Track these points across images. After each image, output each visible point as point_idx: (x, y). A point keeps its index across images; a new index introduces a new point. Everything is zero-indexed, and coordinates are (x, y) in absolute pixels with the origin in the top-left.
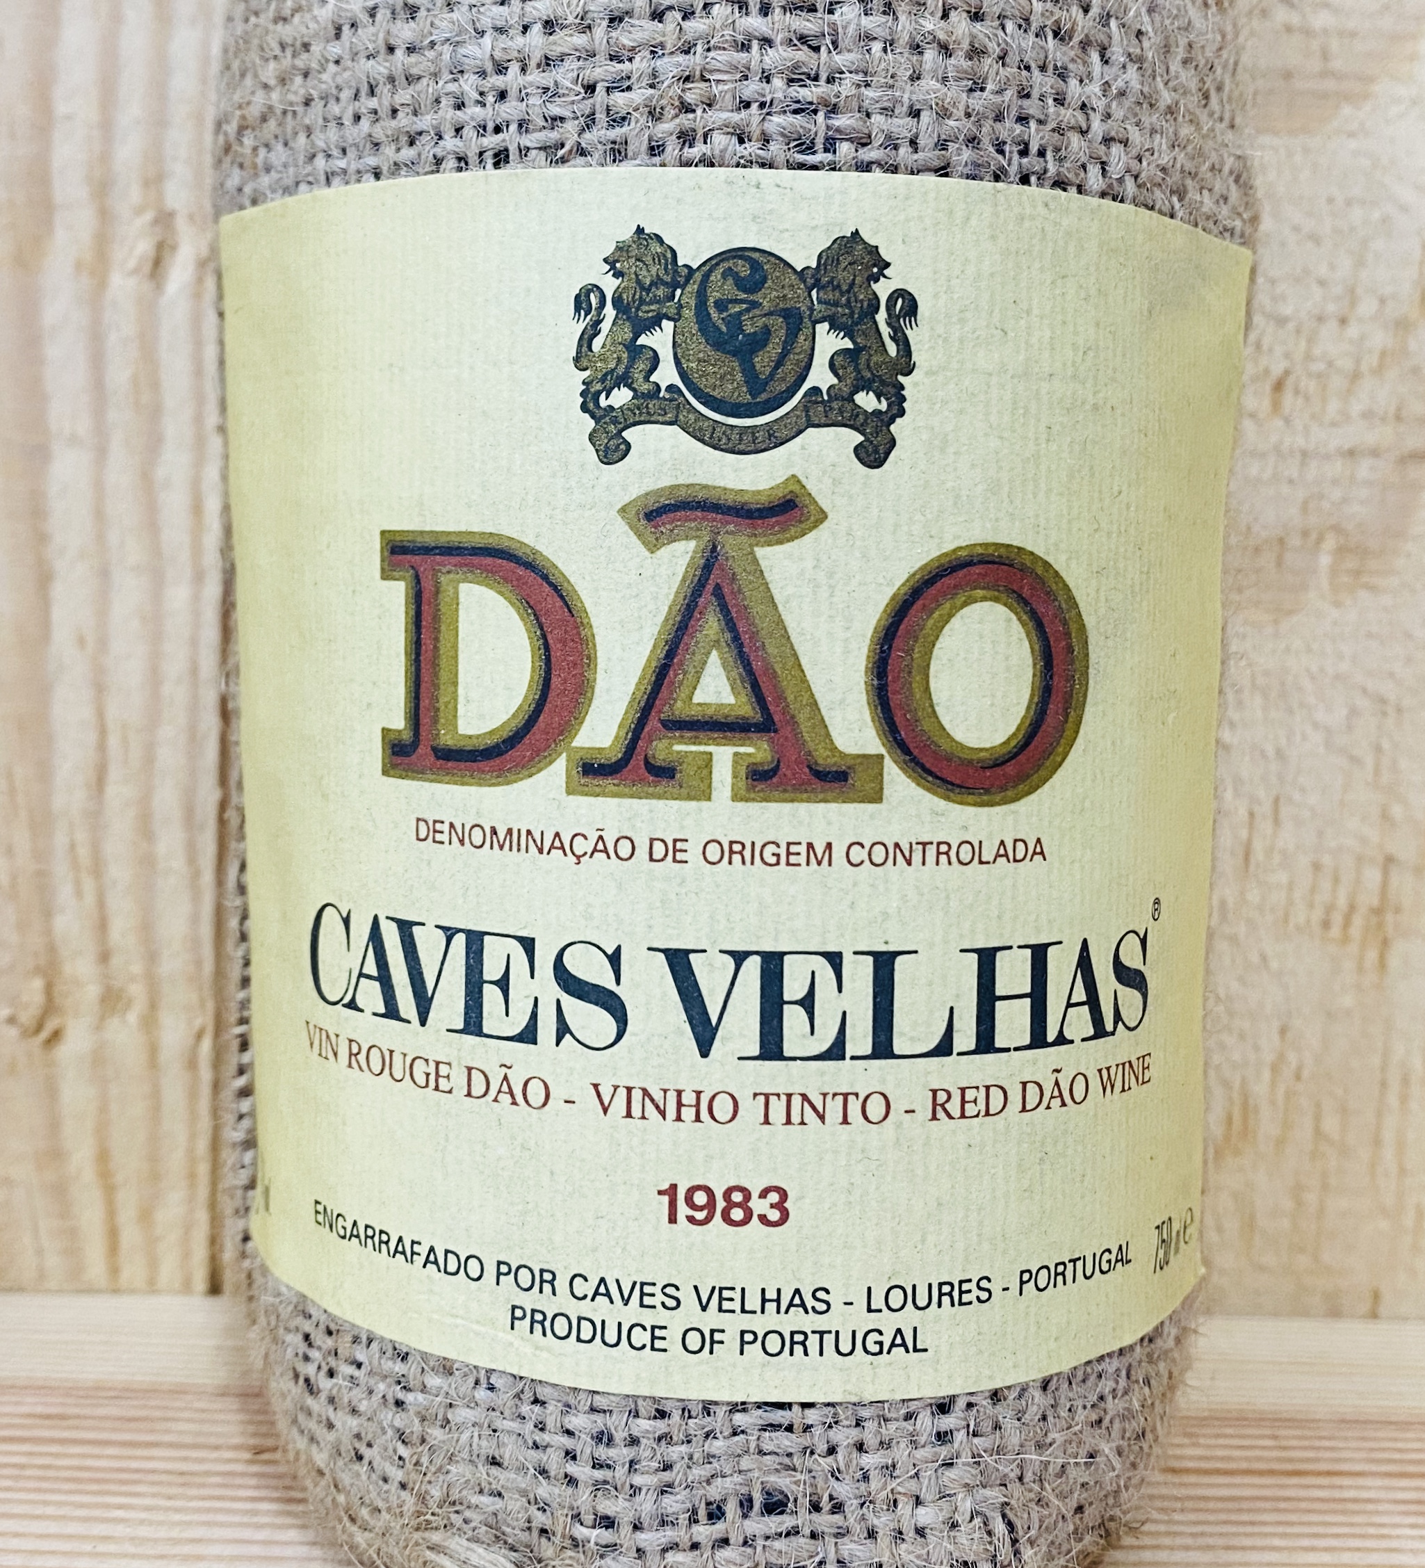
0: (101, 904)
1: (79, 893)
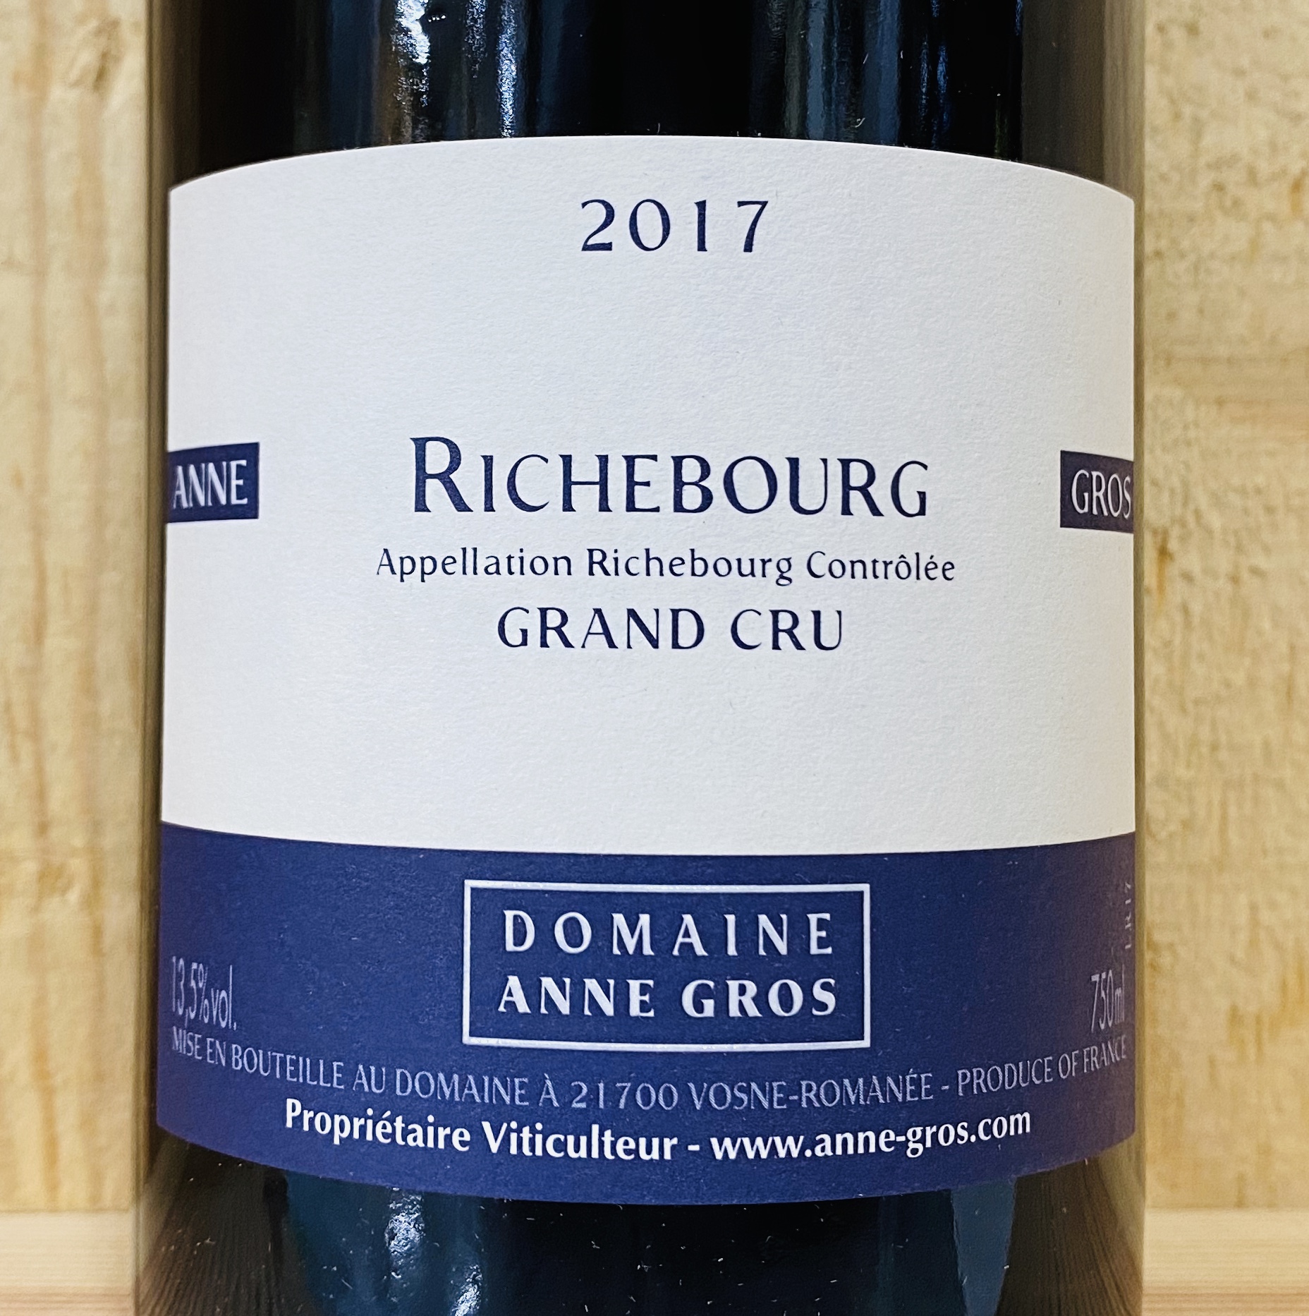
0: (39, 770)
1: (15, 758)
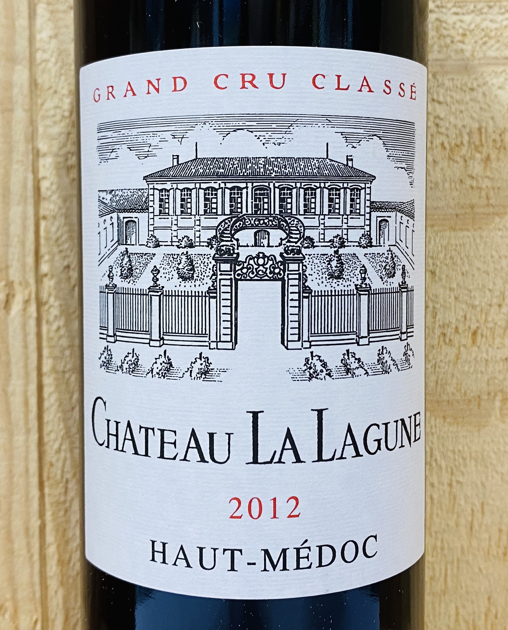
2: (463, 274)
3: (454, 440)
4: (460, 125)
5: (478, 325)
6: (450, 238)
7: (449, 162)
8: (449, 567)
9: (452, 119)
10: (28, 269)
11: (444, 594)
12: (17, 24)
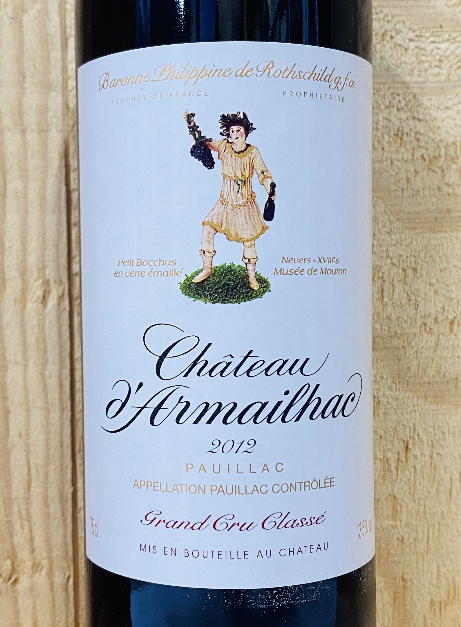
2: (441, 270)
3: (434, 417)
4: (437, 139)
5: (455, 315)
6: (429, 239)
7: (428, 172)
8: (431, 529)
9: (431, 134)
10: (61, 269)
11: (427, 553)
12: (51, 56)
